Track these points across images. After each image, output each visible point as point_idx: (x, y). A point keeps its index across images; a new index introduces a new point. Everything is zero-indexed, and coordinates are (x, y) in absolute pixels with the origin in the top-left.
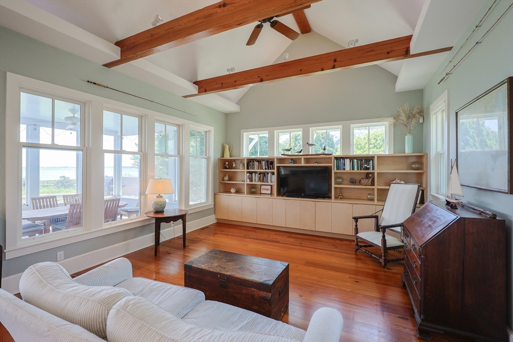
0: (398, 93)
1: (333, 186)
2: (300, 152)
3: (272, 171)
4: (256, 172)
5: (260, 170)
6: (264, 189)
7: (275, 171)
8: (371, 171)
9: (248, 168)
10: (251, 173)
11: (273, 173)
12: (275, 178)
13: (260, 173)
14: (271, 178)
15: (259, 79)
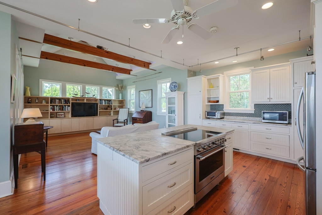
0: (117, 79)
1: (99, 111)
2: (83, 96)
3: (69, 104)
4: (57, 106)
5: (60, 104)
6: (60, 115)
7: (71, 105)
8: (111, 105)
9: (51, 103)
10: (54, 106)
11: (69, 106)
12: (70, 109)
13: (60, 106)
14: (68, 108)
15: (83, 65)
